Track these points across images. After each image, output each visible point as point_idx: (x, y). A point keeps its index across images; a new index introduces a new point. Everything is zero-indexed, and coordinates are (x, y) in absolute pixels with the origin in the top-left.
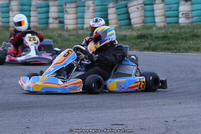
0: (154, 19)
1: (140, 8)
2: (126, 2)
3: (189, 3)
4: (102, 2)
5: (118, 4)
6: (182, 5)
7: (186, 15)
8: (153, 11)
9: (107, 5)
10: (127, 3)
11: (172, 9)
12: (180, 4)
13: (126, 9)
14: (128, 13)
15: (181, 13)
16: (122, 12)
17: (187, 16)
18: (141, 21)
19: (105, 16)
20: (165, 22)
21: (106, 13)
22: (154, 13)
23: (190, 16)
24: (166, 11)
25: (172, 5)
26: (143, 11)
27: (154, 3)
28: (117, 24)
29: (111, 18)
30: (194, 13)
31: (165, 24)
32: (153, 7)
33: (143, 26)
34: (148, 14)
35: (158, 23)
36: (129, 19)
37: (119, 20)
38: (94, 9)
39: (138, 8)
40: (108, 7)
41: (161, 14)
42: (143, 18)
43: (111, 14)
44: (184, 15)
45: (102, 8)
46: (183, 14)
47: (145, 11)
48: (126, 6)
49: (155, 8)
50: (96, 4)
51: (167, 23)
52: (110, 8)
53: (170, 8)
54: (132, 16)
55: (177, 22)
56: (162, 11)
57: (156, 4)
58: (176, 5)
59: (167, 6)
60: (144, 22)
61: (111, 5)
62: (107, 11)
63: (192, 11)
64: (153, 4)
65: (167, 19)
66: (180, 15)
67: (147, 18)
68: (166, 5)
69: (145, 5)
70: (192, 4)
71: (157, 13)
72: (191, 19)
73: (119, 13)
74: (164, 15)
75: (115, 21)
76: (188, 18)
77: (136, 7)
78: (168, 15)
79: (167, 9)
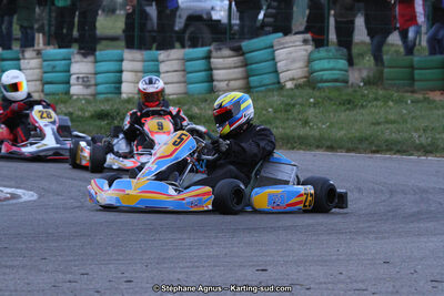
3: (90, 59)
6: (76, 62)
7: (83, 81)
11: (57, 69)
12: (73, 60)
15: (74, 77)
17: (85, 82)
20: (43, 91)
23: (93, 82)
24: (45, 73)
25: (57, 63)
27: (21, 56)
30: (100, 78)
31: (42, 95)
41: (35, 78)
44: (80, 80)
46: (78, 78)
49: (23, 67)
53: (54, 67)
55: (67, 93)
56: (37, 71)
57: (24, 59)
58: (63, 62)
59: (46, 63)
63: (96, 74)
64: (19, 59)
65: (46, 86)
66: (73, 81)
68: (45, 61)
70: (96, 62)
72: (93, 87)
74: (41, 80)
76: (88, 87)
78: (49, 80)
79: (46, 70)
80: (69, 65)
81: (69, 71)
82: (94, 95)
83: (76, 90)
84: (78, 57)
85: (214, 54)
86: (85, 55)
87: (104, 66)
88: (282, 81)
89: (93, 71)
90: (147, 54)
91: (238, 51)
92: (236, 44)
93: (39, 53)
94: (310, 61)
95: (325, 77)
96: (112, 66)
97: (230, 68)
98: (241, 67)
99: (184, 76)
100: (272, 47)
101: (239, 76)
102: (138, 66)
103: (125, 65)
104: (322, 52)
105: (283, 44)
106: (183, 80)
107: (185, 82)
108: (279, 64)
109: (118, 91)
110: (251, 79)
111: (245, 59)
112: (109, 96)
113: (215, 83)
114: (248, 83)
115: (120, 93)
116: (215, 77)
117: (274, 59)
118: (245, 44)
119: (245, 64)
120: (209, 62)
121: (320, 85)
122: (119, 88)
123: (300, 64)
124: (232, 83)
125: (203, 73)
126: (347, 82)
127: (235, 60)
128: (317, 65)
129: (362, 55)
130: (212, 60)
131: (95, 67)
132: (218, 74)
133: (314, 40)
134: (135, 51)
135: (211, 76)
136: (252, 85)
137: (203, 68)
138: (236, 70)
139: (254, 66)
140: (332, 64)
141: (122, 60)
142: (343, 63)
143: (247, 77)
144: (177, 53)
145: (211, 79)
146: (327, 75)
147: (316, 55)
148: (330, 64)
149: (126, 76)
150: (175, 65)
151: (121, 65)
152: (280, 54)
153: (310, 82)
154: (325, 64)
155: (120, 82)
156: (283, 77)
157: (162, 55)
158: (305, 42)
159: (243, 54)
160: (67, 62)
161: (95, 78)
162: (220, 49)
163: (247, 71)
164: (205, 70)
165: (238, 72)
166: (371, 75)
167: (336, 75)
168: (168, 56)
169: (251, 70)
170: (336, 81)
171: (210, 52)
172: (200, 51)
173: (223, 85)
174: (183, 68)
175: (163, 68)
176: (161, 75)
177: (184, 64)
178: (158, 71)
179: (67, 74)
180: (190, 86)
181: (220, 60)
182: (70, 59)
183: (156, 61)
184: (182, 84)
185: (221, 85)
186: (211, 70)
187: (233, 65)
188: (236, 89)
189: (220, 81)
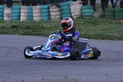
80: (3, 11)
81: (3, 12)
82: (12, 20)
84: (6, 8)
85: (50, 7)
86: (8, 7)
87: (14, 11)
88: (72, 16)
90: (29, 7)
91: (58, 6)
92: (58, 4)
94: (81, 10)
95: (86, 15)
96: (17, 11)
98: (59, 11)
99: (41, 14)
100: (69, 5)
101: (58, 14)
102: (26, 11)
103: (22, 11)
104: (86, 7)
105: (73, 4)
106: (40, 15)
108: (71, 11)
109: (19, 19)
110: (62, 15)
111: (61, 9)
112: (16, 20)
113: (51, 17)
114: (62, 17)
115: (20, 20)
116: (51, 15)
117: (70, 9)
118: (61, 4)
119: (61, 11)
120: (49, 10)
121: (85, 17)
122: (20, 18)
123: (78, 11)
124: (56, 17)
125: (47, 13)
126: (94, 17)
127: (57, 9)
128: (84, 11)
129: (98, 8)
130: (50, 9)
131: (12, 11)
132: (52, 14)
133: (83, 3)
134: (24, 6)
135: (50, 14)
139: (63, 11)
140: (89, 11)
141: (21, 9)
142: (92, 10)
143: (61, 15)
144: (38, 7)
145: (49, 15)
146: (87, 14)
147: (84, 8)
148: (88, 11)
149: (22, 14)
150: (38, 11)
151: (20, 11)
152: (72, 7)
153: (82, 17)
154: (87, 11)
155: (20, 16)
156: (73, 15)
157: (34, 7)
158: (80, 3)
159: (60, 7)
160: (3, 9)
161: (12, 15)
162: (52, 6)
163: (61, 13)
164: (48, 12)
165: (58, 13)
166: (102, 14)
167: (90, 14)
168: (36, 7)
170: (90, 16)
171: (49, 6)
172: (46, 6)
173: (53, 17)
174: (40, 12)
175: (34, 11)
176: (33, 14)
177: (41, 10)
178: (32, 13)
179: (2, 13)
180: (43, 17)
181: (53, 9)
182: (4, 9)
183: (32, 9)
184: (40, 17)
185: (52, 17)
186: (50, 12)
187: (56, 11)
188: (58, 19)
189: (52, 16)
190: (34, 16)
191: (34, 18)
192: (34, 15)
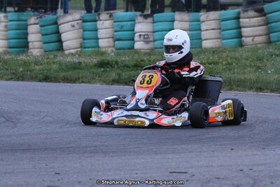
0: (98, 42)
1: (77, 26)
2: (55, 17)
3: (150, 20)
4: (19, 16)
5: (44, 19)
6: (139, 23)
7: (144, 38)
8: (96, 30)
9: (26, 21)
10: (57, 18)
11: (124, 28)
12: (137, 21)
13: (55, 26)
14: (58, 33)
15: (137, 35)
16: (49, 31)
17: (146, 39)
18: (79, 45)
19: (23, 36)
21: (24, 31)
22: (97, 34)
23: (151, 39)
24: (116, 31)
25: (126, 23)
26: (81, 30)
27: (97, 18)
28: (41, 48)
29: (32, 40)
30: (157, 35)
31: (114, 49)
32: (96, 25)
33: (80, 52)
34: (88, 34)
35: (102, 47)
36: (60, 41)
37: (45, 43)
38: (6, 26)
39: (73, 26)
40: (29, 23)
41: (108, 36)
42: (81, 40)
43: (33, 33)
44: (142, 37)
45: (18, 25)
46: (140, 35)
47: (84, 31)
48: (56, 23)
49: (99, 27)
50: (10, 18)
51: (116, 49)
52: (31, 25)
53: (122, 27)
54: (64, 37)
55: (132, 48)
56: (110, 31)
57: (100, 20)
58: (129, 23)
59: (117, 23)
60: (82, 46)
61: (33, 20)
62: (26, 29)
63: (154, 32)
64: (96, 21)
65: (117, 42)
66: (136, 38)
67: (86, 41)
68: (115, 22)
69: (84, 21)
70: (154, 22)
71: (101, 33)
72: (152, 43)
73: (45, 32)
74: (113, 38)
75: (37, 44)
76: (147, 42)
77: (70, 23)
78: (118, 37)
79: (116, 29)
80: (134, 25)
81: (133, 30)
82: (152, 49)
83: (139, 45)
84: (140, 19)
85: (242, 15)
86: (146, 17)
87: (160, 26)
89: (151, 30)
90: (194, 15)
91: (261, 12)
92: (259, 7)
93: (111, 16)
96: (166, 25)
97: (254, 26)
98: (264, 25)
99: (220, 33)
101: (262, 33)
102: (186, 25)
103: (176, 25)
106: (219, 36)
107: (220, 38)
110: (271, 35)
111: (267, 18)
113: (243, 39)
114: (269, 38)
116: (244, 34)
118: (267, 7)
119: (267, 23)
120: (239, 22)
124: (257, 39)
125: (235, 31)
127: (259, 20)
130: (241, 20)
131: (153, 26)
132: (245, 31)
134: (182, 13)
135: (240, 33)
136: (272, 39)
137: (234, 26)
138: (260, 28)
139: (273, 24)
141: (174, 21)
143: (268, 34)
144: (214, 15)
145: (240, 36)
150: (213, 24)
151: (173, 25)
157: (203, 15)
159: (265, 15)
161: (153, 36)
162: (247, 11)
163: (268, 29)
164: (236, 28)
165: (261, 29)
168: (207, 17)
169: (272, 28)
171: (239, 13)
172: (231, 13)
173: (249, 40)
174: (219, 27)
175: (203, 26)
176: (203, 33)
177: (219, 24)
178: (201, 30)
179: (132, 32)
180: (224, 41)
181: (247, 20)
182: (134, 21)
183: (199, 21)
184: (219, 40)
185: (247, 40)
186: (240, 28)
187: (257, 24)
188: (260, 43)
189: (246, 37)
190: (203, 37)
191: (204, 42)
192: (204, 35)
